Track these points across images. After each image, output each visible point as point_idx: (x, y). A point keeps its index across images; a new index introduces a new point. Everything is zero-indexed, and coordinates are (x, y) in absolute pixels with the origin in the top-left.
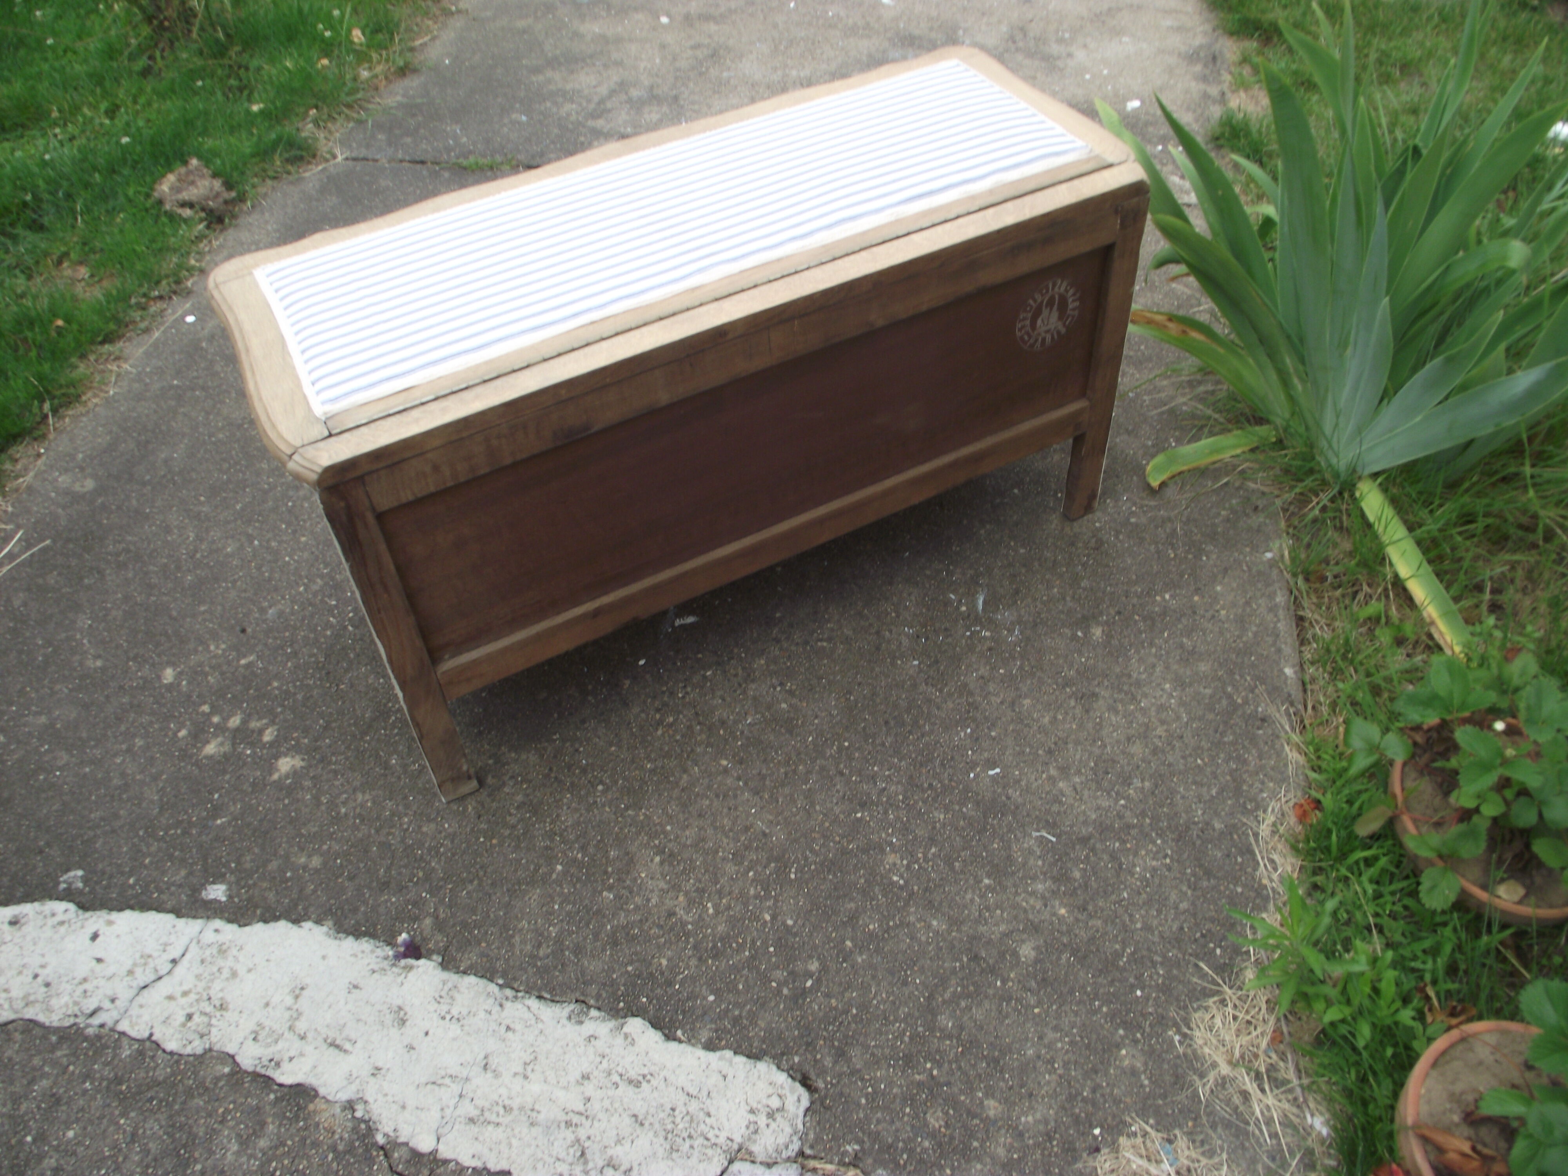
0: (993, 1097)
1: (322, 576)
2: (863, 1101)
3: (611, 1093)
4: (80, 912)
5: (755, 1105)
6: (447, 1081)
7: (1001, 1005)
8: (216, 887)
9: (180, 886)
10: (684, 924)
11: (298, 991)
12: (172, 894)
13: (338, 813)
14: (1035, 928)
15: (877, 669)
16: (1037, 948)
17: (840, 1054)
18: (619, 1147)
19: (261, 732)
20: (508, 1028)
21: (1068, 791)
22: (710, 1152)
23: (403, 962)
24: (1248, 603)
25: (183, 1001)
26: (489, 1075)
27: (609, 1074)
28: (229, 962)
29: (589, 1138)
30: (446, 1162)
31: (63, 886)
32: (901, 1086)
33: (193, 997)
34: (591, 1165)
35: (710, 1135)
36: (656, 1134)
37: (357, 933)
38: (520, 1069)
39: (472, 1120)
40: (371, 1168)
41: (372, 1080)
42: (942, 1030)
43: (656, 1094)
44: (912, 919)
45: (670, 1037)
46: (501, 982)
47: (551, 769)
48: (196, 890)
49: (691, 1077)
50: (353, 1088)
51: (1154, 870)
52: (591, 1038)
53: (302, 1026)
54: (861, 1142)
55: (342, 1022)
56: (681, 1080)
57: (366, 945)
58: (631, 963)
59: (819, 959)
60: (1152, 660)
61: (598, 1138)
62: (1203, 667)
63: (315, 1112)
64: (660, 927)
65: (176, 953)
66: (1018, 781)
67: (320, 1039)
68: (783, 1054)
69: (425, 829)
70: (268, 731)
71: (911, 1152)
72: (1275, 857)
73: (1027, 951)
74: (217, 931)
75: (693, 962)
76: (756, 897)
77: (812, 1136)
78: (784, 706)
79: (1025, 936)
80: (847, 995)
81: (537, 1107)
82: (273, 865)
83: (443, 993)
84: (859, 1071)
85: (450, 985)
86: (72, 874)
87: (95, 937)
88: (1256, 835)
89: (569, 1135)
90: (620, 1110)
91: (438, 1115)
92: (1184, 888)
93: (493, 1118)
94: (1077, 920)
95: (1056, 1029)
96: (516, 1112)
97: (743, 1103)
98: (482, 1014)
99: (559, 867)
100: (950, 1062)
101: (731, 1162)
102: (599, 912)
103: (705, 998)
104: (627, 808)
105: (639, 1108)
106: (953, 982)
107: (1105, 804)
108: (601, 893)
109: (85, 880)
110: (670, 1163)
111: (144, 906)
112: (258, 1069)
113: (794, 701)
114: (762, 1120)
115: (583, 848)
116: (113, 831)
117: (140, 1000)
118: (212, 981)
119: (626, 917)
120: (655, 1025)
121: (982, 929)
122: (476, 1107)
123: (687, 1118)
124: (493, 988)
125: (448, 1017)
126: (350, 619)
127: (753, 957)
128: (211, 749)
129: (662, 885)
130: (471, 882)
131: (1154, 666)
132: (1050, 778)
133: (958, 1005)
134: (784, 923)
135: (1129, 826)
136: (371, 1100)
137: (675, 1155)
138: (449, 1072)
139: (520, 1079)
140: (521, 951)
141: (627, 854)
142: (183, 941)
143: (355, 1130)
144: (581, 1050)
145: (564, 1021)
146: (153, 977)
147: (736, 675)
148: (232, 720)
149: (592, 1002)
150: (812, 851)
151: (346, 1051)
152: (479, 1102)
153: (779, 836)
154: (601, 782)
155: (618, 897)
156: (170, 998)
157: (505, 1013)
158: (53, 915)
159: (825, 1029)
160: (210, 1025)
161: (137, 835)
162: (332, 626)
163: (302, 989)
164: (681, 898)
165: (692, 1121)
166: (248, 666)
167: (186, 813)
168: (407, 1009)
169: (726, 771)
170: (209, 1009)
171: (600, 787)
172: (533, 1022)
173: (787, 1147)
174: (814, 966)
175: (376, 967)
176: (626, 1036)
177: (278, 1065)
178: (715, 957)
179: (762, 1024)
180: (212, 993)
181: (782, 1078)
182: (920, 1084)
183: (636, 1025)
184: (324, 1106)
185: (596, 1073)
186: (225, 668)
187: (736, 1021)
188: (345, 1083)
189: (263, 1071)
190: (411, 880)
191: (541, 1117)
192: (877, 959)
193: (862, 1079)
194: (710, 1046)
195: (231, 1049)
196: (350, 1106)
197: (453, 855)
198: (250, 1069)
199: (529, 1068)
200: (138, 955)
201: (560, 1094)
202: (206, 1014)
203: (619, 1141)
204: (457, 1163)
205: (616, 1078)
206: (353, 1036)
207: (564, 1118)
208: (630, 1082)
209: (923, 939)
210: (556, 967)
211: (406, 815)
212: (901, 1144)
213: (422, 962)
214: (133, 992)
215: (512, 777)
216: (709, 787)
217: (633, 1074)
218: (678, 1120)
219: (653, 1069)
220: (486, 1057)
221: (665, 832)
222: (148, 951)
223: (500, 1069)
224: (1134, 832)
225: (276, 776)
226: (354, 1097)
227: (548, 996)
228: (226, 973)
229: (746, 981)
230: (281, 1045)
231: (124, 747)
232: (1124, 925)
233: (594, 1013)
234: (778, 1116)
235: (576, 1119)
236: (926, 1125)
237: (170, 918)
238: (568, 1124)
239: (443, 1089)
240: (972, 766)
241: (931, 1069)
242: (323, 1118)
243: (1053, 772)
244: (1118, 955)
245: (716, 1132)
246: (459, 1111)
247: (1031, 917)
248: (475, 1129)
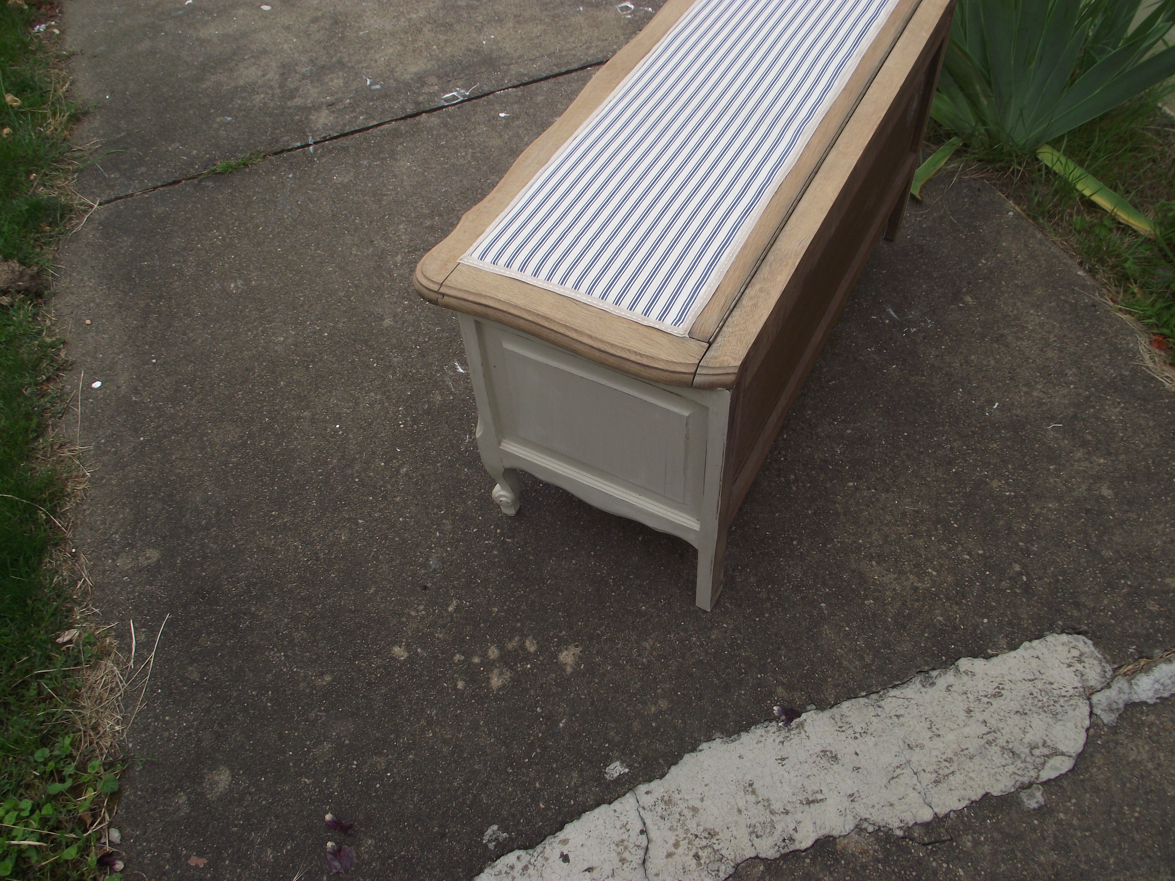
0: (1167, 577)
1: (444, 517)
2: (1113, 621)
3: (992, 709)
4: (531, 851)
5: (1067, 661)
6: (898, 771)
7: (1123, 528)
8: (612, 767)
9: (583, 784)
10: (928, 590)
11: (750, 788)
12: (584, 793)
13: (643, 664)
14: (1098, 478)
15: (878, 382)
16: (1109, 488)
17: (1077, 605)
18: (1028, 735)
19: (522, 647)
20: (898, 716)
21: (1041, 395)
22: (1072, 702)
23: (793, 724)
24: (1026, 246)
25: (680, 850)
26: (917, 750)
27: (980, 700)
28: (682, 805)
29: (1008, 742)
30: (947, 816)
31: (491, 846)
32: (1121, 601)
33: (684, 844)
34: (1023, 756)
35: (1064, 694)
36: (1039, 714)
37: (746, 729)
38: (930, 734)
39: (937, 782)
40: (911, 853)
41: (855, 804)
42: (1110, 559)
43: (1014, 693)
44: (1037, 510)
45: (988, 657)
46: (864, 694)
47: (753, 550)
48: (600, 778)
49: (1021, 670)
50: (850, 817)
51: (1121, 413)
52: (948, 688)
53: (777, 806)
54: (1133, 643)
55: (800, 785)
56: (1019, 676)
57: (758, 732)
58: (923, 632)
59: (1016, 562)
60: (1011, 301)
61: (1013, 739)
62: (1039, 291)
63: (844, 848)
64: (918, 600)
65: (639, 826)
66: (1013, 404)
67: (798, 805)
68: (1051, 625)
69: (713, 637)
70: (528, 643)
71: (1159, 630)
72: (1167, 374)
73: (1106, 492)
74: (647, 793)
75: (956, 608)
76: (949, 549)
77: (1108, 657)
78: (849, 431)
79: (1098, 485)
80: (1048, 571)
81: (963, 747)
82: (636, 725)
83: (840, 724)
84: (1094, 608)
85: (838, 717)
86: (489, 832)
87: (565, 858)
88: (1147, 367)
89: (994, 749)
90: (1007, 715)
91: (916, 794)
92: (1143, 415)
93: (947, 771)
94: (1113, 461)
95: (1159, 523)
96: (955, 759)
97: (1061, 665)
98: (875, 720)
99: (823, 605)
100: (1130, 573)
101: (1089, 699)
102: (874, 615)
103: (983, 623)
104: (824, 545)
105: (1015, 706)
106: (1090, 531)
107: (1065, 391)
108: (863, 603)
109: (504, 828)
110: (1060, 723)
111: (576, 814)
112: (783, 851)
113: (852, 425)
114: (1079, 667)
115: (825, 584)
116: (486, 784)
117: (651, 871)
118: (684, 824)
119: (892, 607)
120: (975, 655)
121: (1075, 494)
122: (931, 773)
123: (1043, 693)
124: (862, 701)
125: (858, 735)
126: (502, 534)
127: (983, 584)
128: (496, 682)
129: (893, 576)
130: (779, 649)
131: (1015, 304)
132: (1026, 393)
133: (1104, 541)
134: (978, 554)
135: (1088, 398)
136: (868, 816)
137: (1059, 717)
138: (895, 764)
139: (936, 739)
140: (855, 667)
141: (853, 571)
142: (633, 816)
143: (878, 840)
144: (950, 699)
145: (923, 690)
146: (641, 853)
147: (802, 429)
148: (490, 653)
149: (926, 668)
150: (951, 505)
151: (821, 800)
152: (929, 769)
153: (925, 508)
154: (792, 539)
155: (876, 599)
156: (669, 855)
157: (887, 710)
158: (512, 868)
159: (1058, 597)
160: (716, 851)
161: (509, 774)
162: (493, 547)
163: (751, 785)
164: (911, 577)
165: (1047, 693)
166: (457, 609)
167: (529, 735)
168: (829, 748)
169: (857, 489)
170: (704, 842)
171: (795, 542)
172: (907, 703)
173: (1105, 672)
174: (1017, 568)
175: (781, 739)
176: (966, 672)
177: (792, 840)
178: (964, 596)
179: (1025, 616)
180: (693, 831)
181: (1064, 638)
182: (1128, 594)
183: (964, 663)
184: (846, 841)
185: (972, 705)
186: (440, 622)
187: (1010, 623)
188: (842, 818)
189: (786, 850)
190: (741, 674)
191: (972, 750)
192: (1043, 543)
193: (1101, 611)
194: (1013, 647)
195: (750, 853)
196: (859, 829)
197: (749, 640)
198: (778, 855)
199: (934, 729)
200: (613, 847)
201: (967, 730)
202: (705, 847)
203: (1025, 732)
204: (954, 811)
205: (986, 700)
206: (816, 788)
207: (983, 742)
208: (994, 696)
209: (1054, 517)
210: (886, 663)
211: (691, 636)
212: (1151, 631)
213: (804, 716)
214: (641, 871)
215: (733, 570)
216: (858, 503)
217: (991, 691)
218: (1040, 698)
219: (999, 680)
220: (904, 742)
221: (861, 545)
222: (617, 839)
223: (919, 742)
224: (1092, 399)
225: (569, 670)
226: (857, 821)
227: (897, 683)
228: (688, 813)
229: (993, 599)
230: (779, 827)
231: (423, 722)
232: (1136, 450)
233: (934, 673)
234: (1083, 658)
235: (990, 737)
236: (1152, 612)
237: (604, 808)
238: (989, 743)
239: (901, 777)
240: (982, 408)
241: (1126, 583)
242: (852, 848)
243: (1025, 389)
244: (1148, 467)
245: (1064, 689)
246: (925, 782)
247: (1090, 473)
248: (944, 786)
